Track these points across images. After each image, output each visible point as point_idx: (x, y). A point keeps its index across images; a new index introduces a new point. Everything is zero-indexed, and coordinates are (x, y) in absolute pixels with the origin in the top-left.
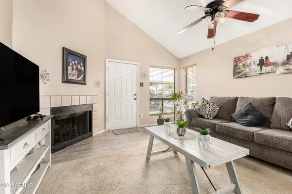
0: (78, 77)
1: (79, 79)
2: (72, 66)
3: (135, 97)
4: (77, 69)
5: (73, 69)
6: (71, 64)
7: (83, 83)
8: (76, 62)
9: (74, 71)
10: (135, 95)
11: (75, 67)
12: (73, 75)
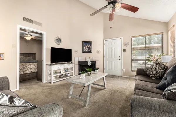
0: (88, 50)
1: (89, 51)
2: (86, 47)
3: (120, 58)
4: (88, 47)
5: (86, 48)
6: (85, 46)
7: (90, 52)
8: (87, 45)
9: (86, 49)
10: (120, 57)
11: (87, 47)
12: (86, 50)
